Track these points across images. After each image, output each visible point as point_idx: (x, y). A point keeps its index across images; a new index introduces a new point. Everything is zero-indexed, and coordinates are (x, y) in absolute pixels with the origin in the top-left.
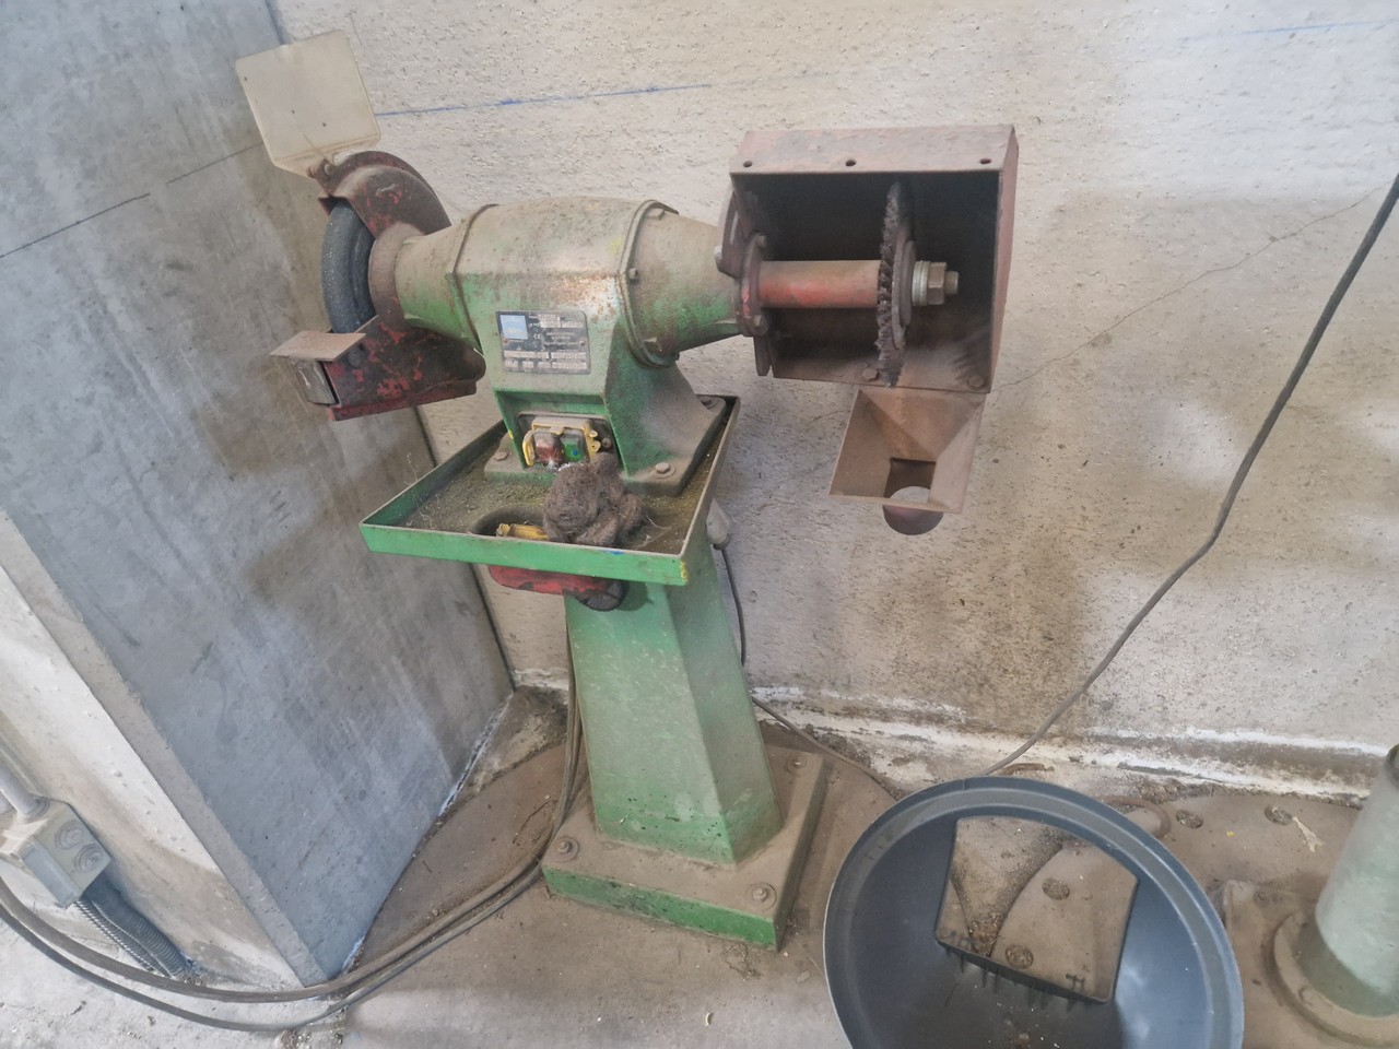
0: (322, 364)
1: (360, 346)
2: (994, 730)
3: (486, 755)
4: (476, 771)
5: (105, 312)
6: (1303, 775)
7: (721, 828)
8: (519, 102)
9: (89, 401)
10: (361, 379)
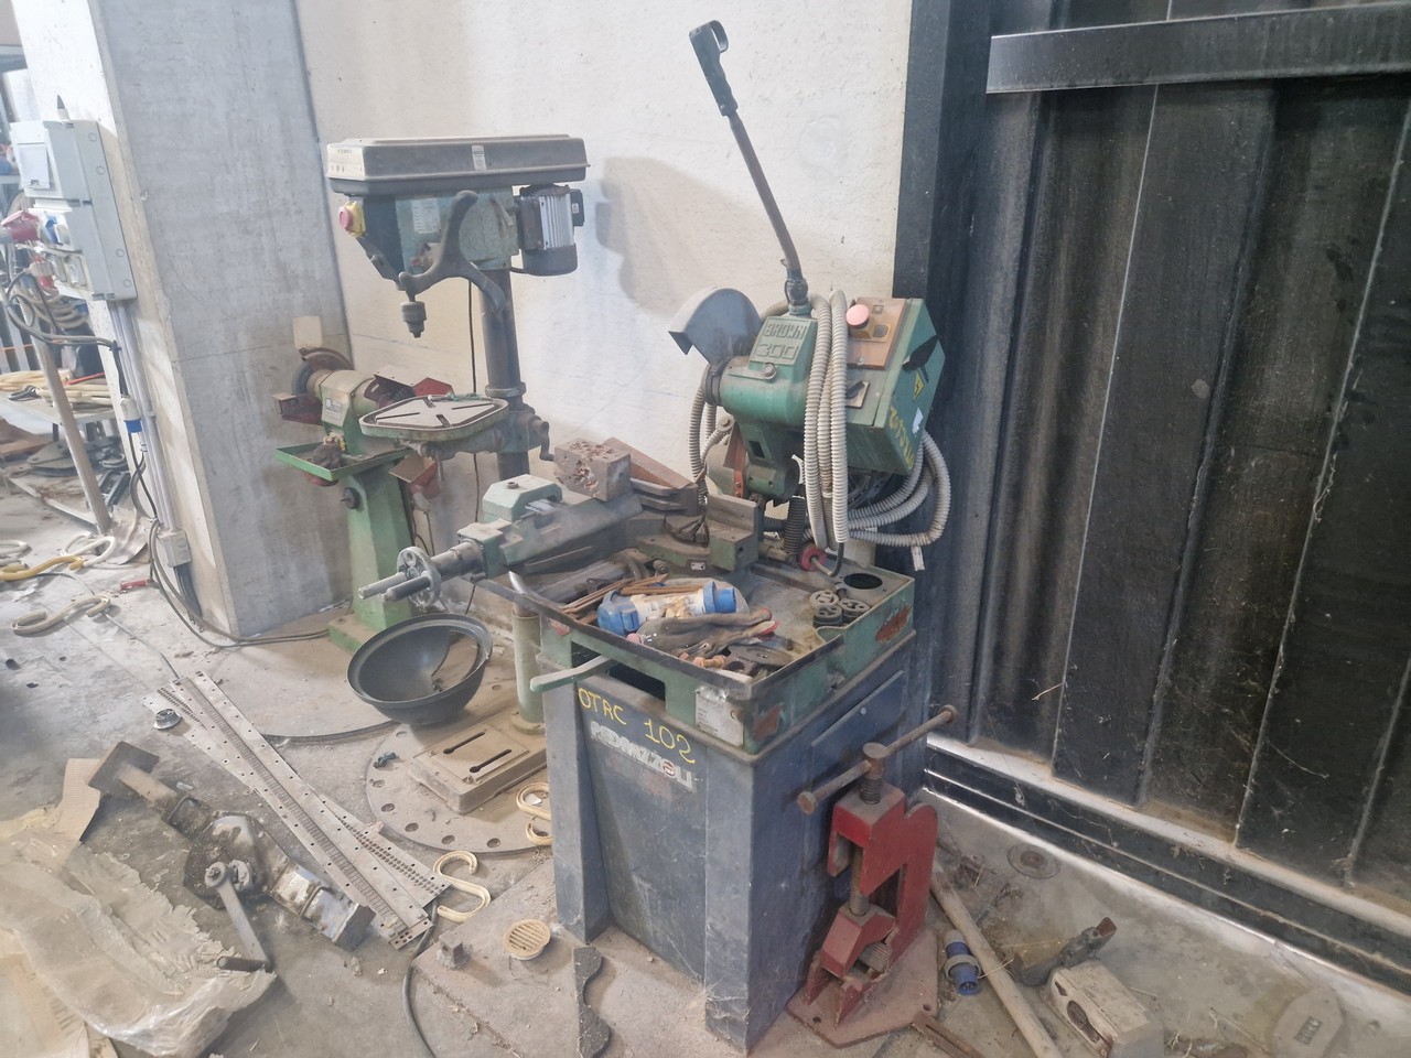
0: (281, 402)
1: (296, 400)
5: (244, 376)
9: (229, 398)
10: (294, 410)
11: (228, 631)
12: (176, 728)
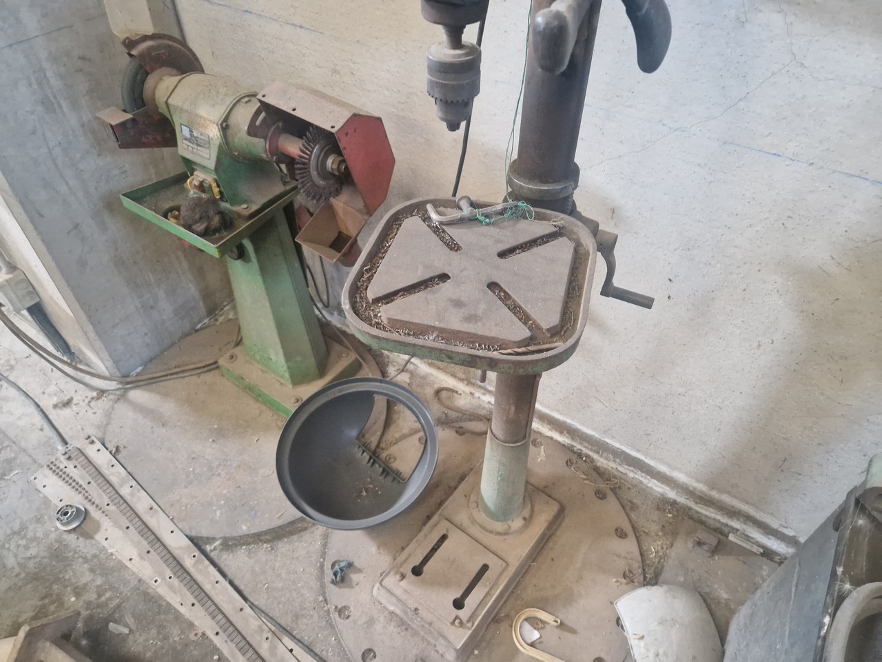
0: (112, 126)
1: (133, 120)
2: (441, 369)
3: (228, 310)
4: (221, 315)
5: (45, 76)
6: (556, 430)
7: (285, 368)
8: (251, 13)
9: (32, 113)
10: (132, 134)
11: (107, 374)
12: (83, 526)
